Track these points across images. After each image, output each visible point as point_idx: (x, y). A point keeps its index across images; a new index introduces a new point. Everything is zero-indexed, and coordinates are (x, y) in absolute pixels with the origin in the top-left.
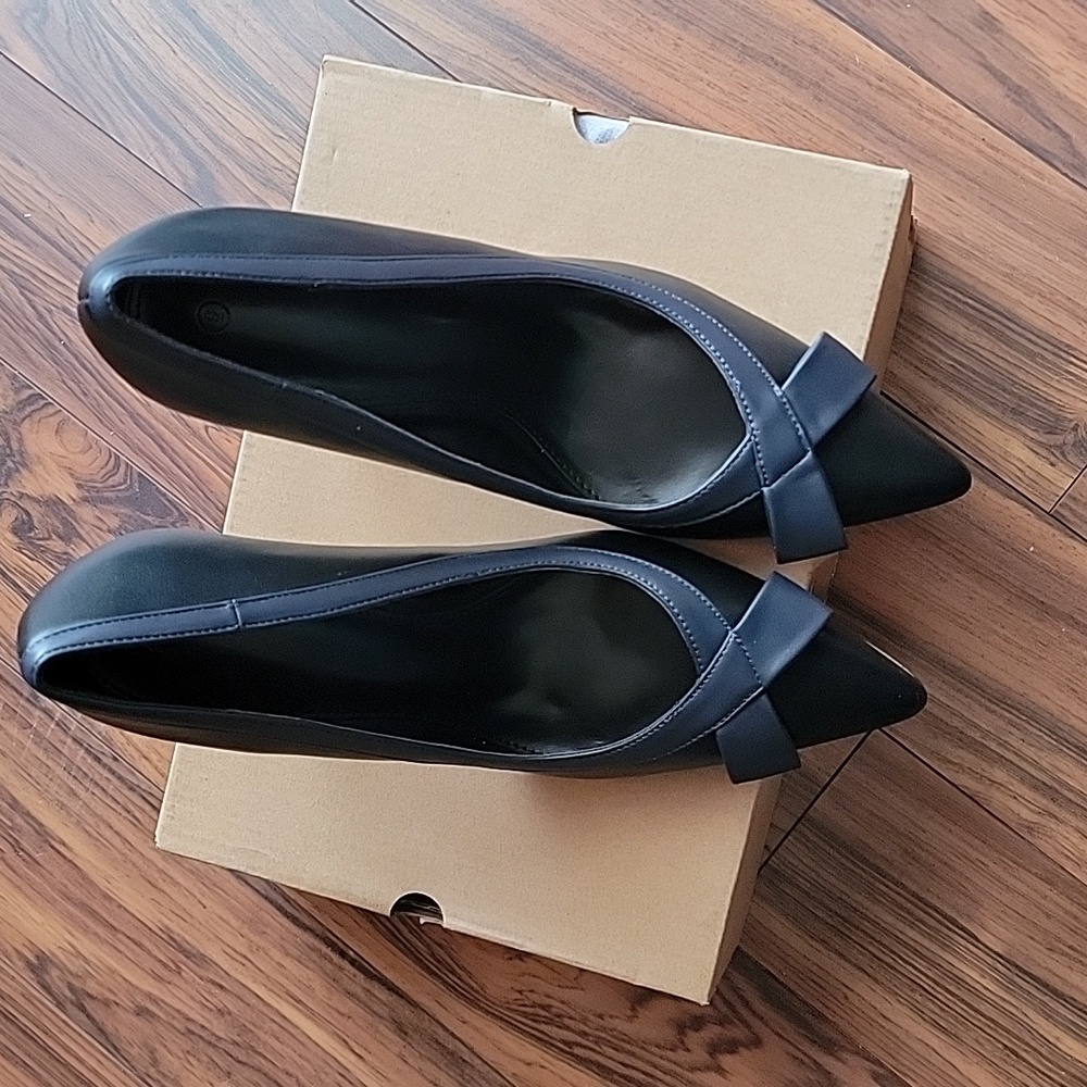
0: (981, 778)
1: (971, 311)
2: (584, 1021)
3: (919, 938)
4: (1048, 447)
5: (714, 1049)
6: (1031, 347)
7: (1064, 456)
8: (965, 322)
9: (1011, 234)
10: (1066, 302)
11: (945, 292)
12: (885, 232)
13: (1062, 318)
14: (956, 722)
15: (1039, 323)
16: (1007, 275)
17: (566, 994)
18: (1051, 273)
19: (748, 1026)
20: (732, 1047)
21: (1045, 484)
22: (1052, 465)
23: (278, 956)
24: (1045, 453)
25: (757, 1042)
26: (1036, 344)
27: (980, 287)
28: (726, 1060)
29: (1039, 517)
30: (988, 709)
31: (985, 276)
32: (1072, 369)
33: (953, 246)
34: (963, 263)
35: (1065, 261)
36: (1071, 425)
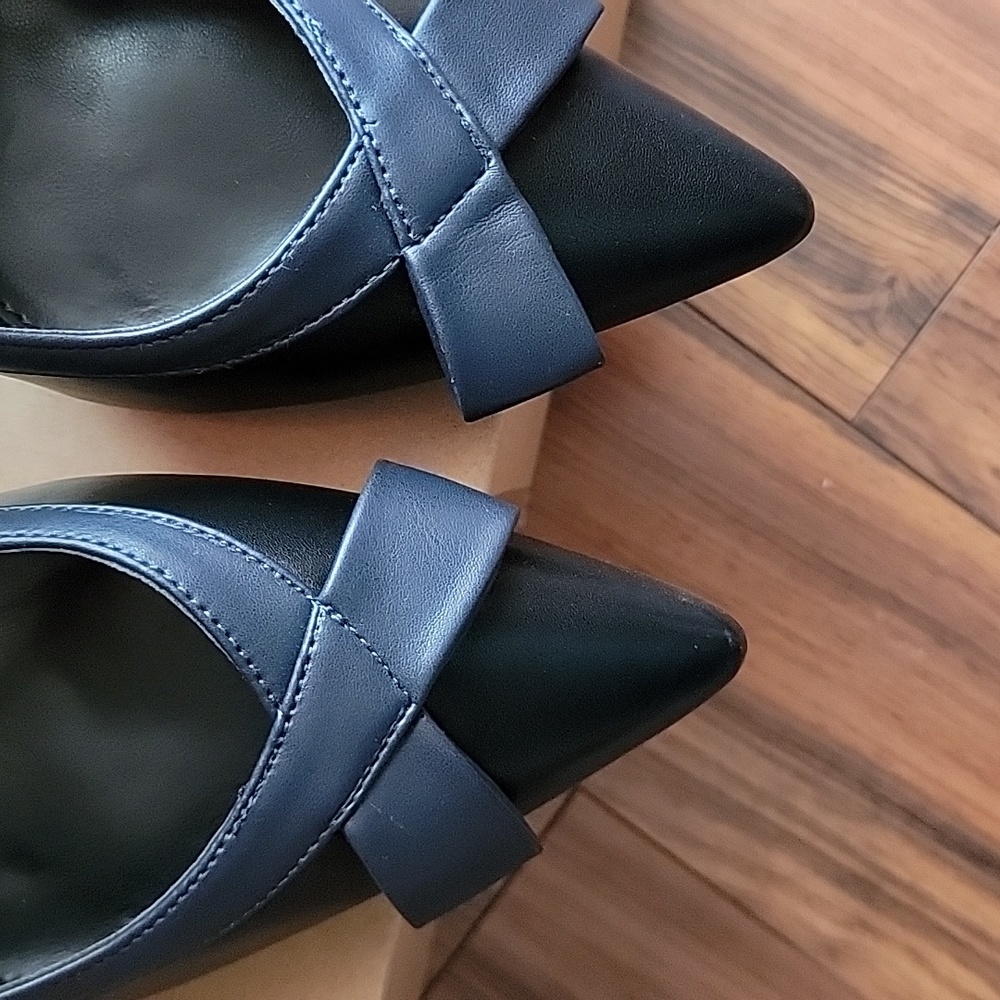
4: (849, 314)
7: (874, 328)
15: (830, 109)
16: (779, 30)
18: (849, 28)
21: (845, 377)
22: (857, 343)
24: (844, 323)
26: (825, 144)
36: (884, 278)
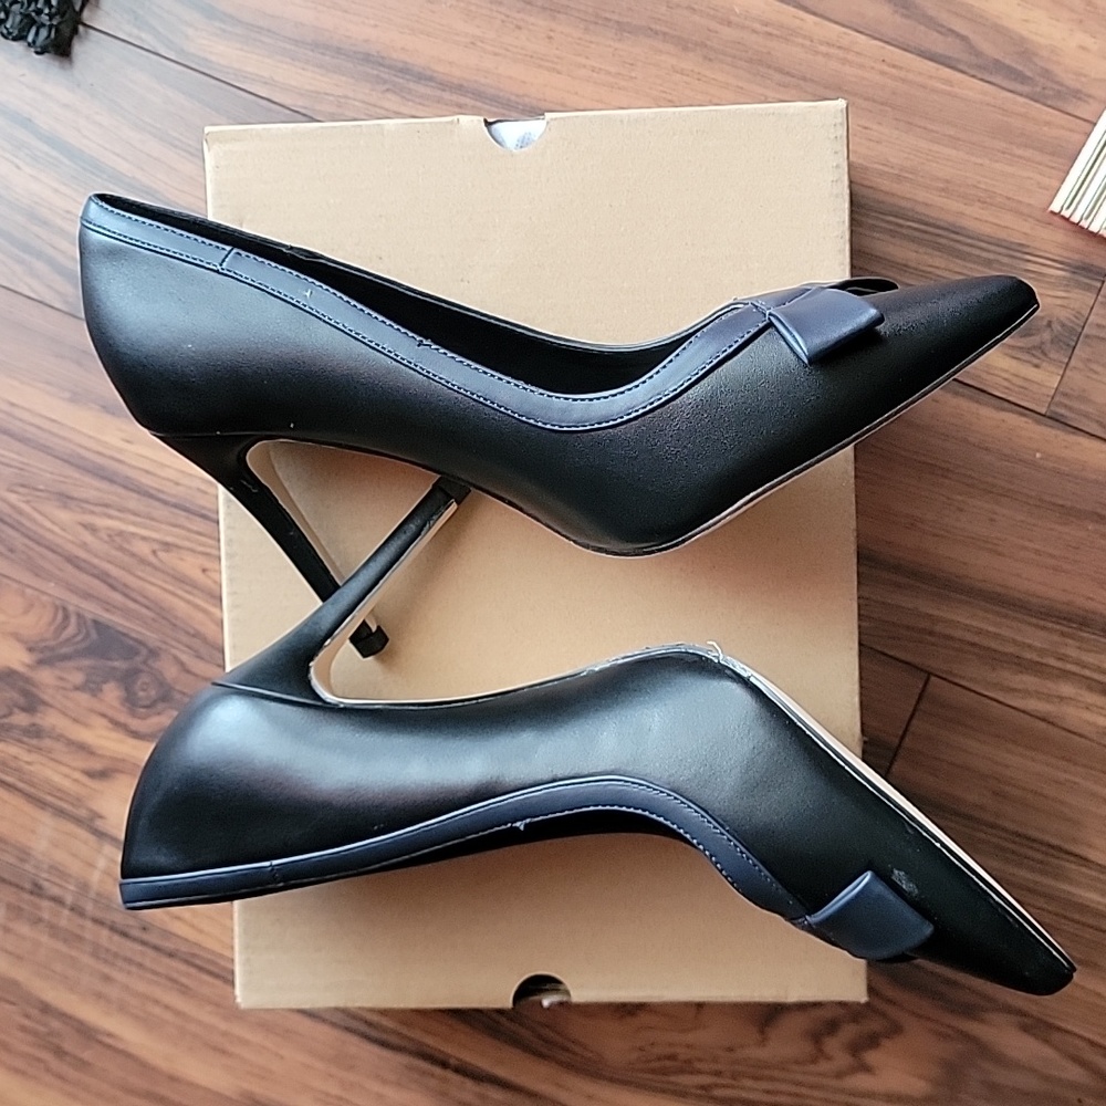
0: (1048, 697)
1: (917, 234)
2: (715, 1060)
3: (1029, 876)
4: (1028, 350)
5: (856, 1048)
6: (984, 254)
7: (1045, 355)
8: (914, 246)
9: (935, 147)
10: (1007, 202)
11: (888, 222)
12: (837, 166)
13: (1008, 219)
14: (1010, 649)
15: (986, 230)
16: (943, 190)
17: (690, 1038)
18: (985, 177)
19: (884, 1015)
20: (873, 1041)
21: (1034, 388)
22: (1037, 366)
23: (376, 1087)
24: (1026, 357)
25: (895, 1030)
26: (989, 251)
27: (920, 209)
28: (872, 1057)
29: (1038, 422)
30: (1037, 626)
31: (922, 195)
32: (1031, 267)
33: (882, 174)
34: (896, 188)
35: (997, 161)
36: (1045, 323)
